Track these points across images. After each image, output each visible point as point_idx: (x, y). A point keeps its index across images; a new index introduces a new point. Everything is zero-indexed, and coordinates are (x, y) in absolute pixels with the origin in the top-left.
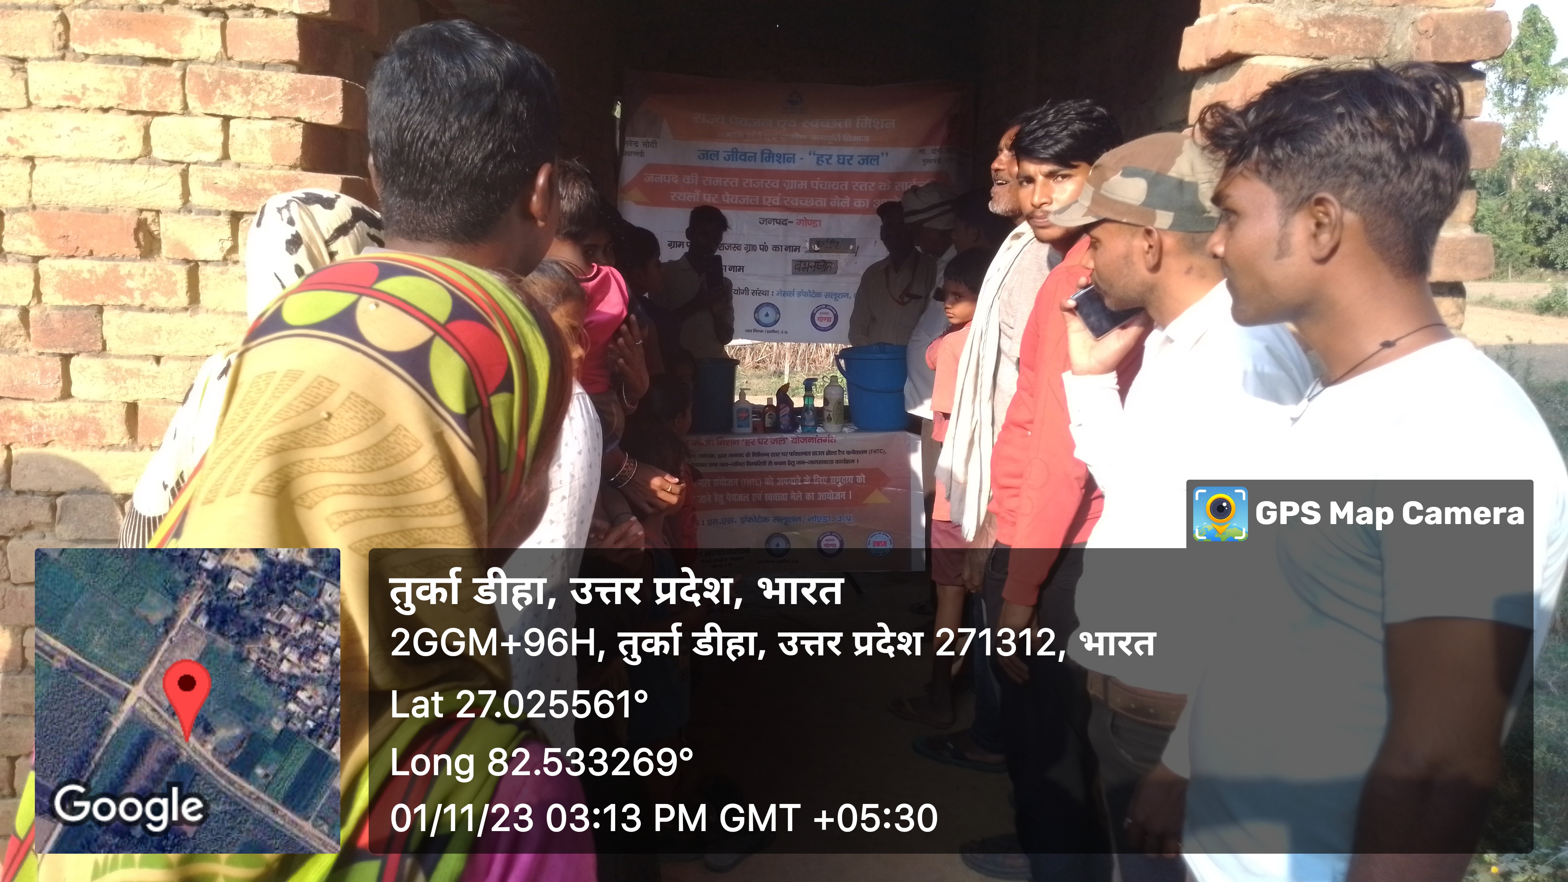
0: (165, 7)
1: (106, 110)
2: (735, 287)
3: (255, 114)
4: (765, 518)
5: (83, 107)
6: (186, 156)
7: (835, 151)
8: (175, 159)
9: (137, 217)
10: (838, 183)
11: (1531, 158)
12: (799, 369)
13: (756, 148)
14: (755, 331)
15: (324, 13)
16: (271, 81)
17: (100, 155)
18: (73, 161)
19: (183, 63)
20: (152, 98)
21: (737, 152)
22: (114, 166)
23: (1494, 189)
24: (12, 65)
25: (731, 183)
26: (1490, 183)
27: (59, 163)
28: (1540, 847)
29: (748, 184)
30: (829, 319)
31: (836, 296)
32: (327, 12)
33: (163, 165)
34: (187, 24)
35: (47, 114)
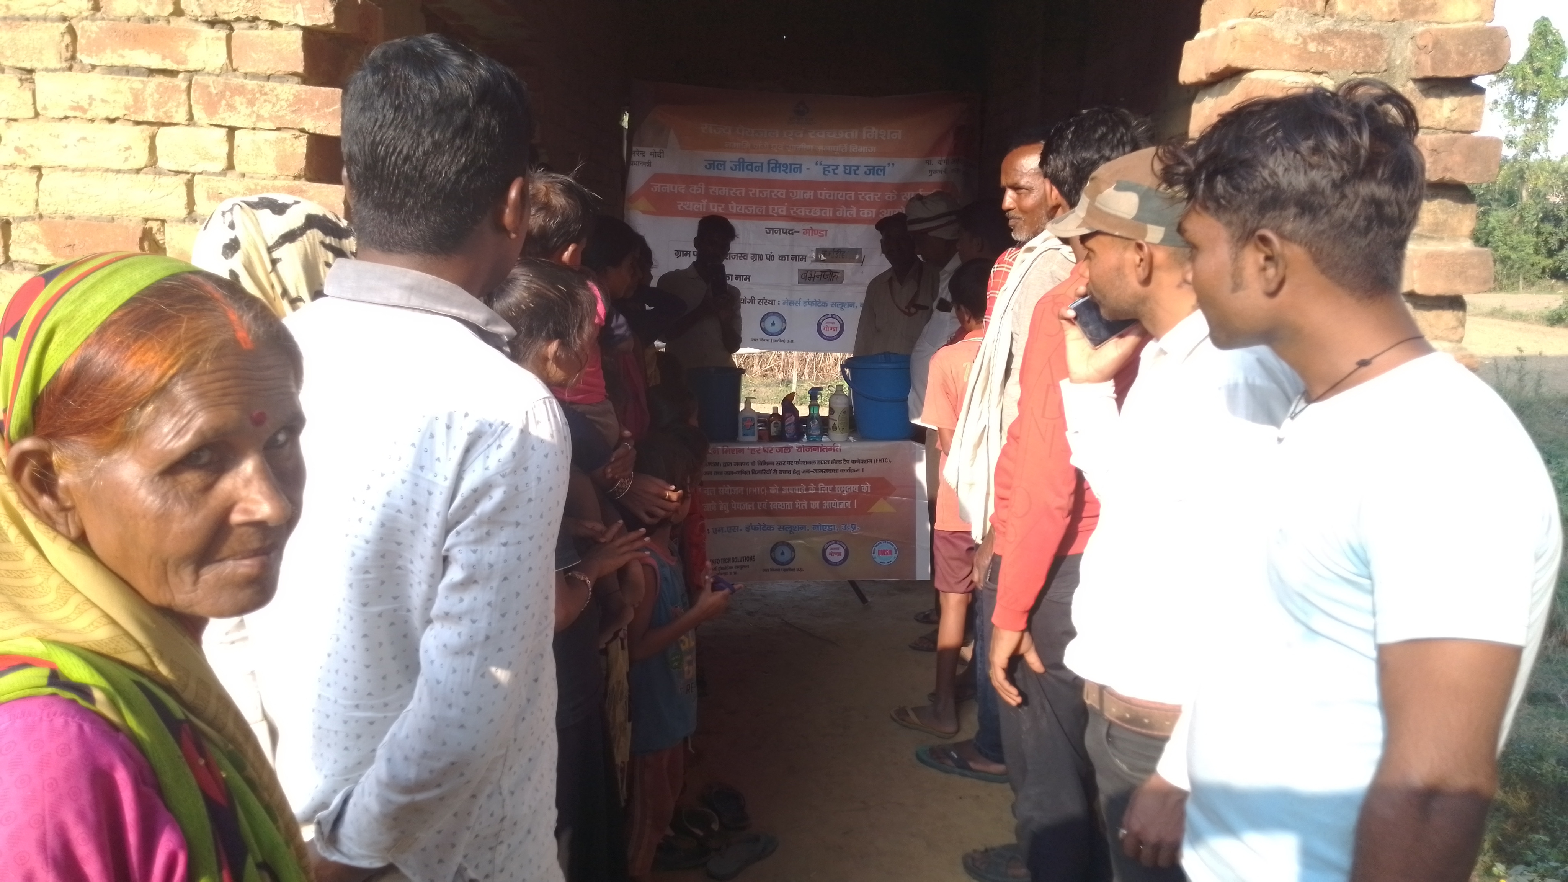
0: (171, 19)
1: (112, 121)
2: (742, 297)
3: (260, 125)
4: (771, 527)
5: (89, 118)
6: (191, 166)
7: (841, 161)
8: (180, 169)
9: (143, 226)
10: (844, 193)
11: (1542, 169)
12: (807, 377)
13: (762, 158)
14: (761, 340)
15: (328, 25)
16: (275, 93)
17: (107, 166)
18: (79, 170)
19: (188, 74)
20: (157, 109)
21: (744, 162)
22: (120, 175)
23: (1505, 200)
24: (20, 76)
25: (738, 193)
26: (1501, 194)
27: (66, 172)
28: (1549, 861)
29: (754, 194)
30: (834, 329)
31: (843, 305)
32: (331, 25)
33: (168, 175)
34: (192, 36)
35: (54, 124)
